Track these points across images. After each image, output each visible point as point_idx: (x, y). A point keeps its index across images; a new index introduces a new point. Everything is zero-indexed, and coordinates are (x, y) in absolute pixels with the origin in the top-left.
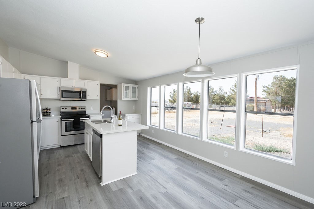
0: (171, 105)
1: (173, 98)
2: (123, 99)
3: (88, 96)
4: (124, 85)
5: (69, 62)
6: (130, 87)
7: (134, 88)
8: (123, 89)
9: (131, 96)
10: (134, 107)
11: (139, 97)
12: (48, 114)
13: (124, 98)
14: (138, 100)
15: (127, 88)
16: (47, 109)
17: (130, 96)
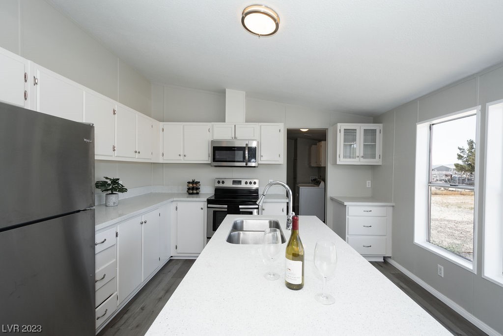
0: (465, 176)
1: (467, 161)
2: (338, 163)
3: (261, 156)
4: (342, 127)
5: (227, 91)
6: (358, 132)
7: (370, 134)
8: (341, 137)
9: (362, 154)
10: (369, 184)
11: (384, 156)
12: (195, 192)
13: (341, 161)
14: (380, 164)
15: (350, 135)
16: (193, 182)
17: (357, 155)
